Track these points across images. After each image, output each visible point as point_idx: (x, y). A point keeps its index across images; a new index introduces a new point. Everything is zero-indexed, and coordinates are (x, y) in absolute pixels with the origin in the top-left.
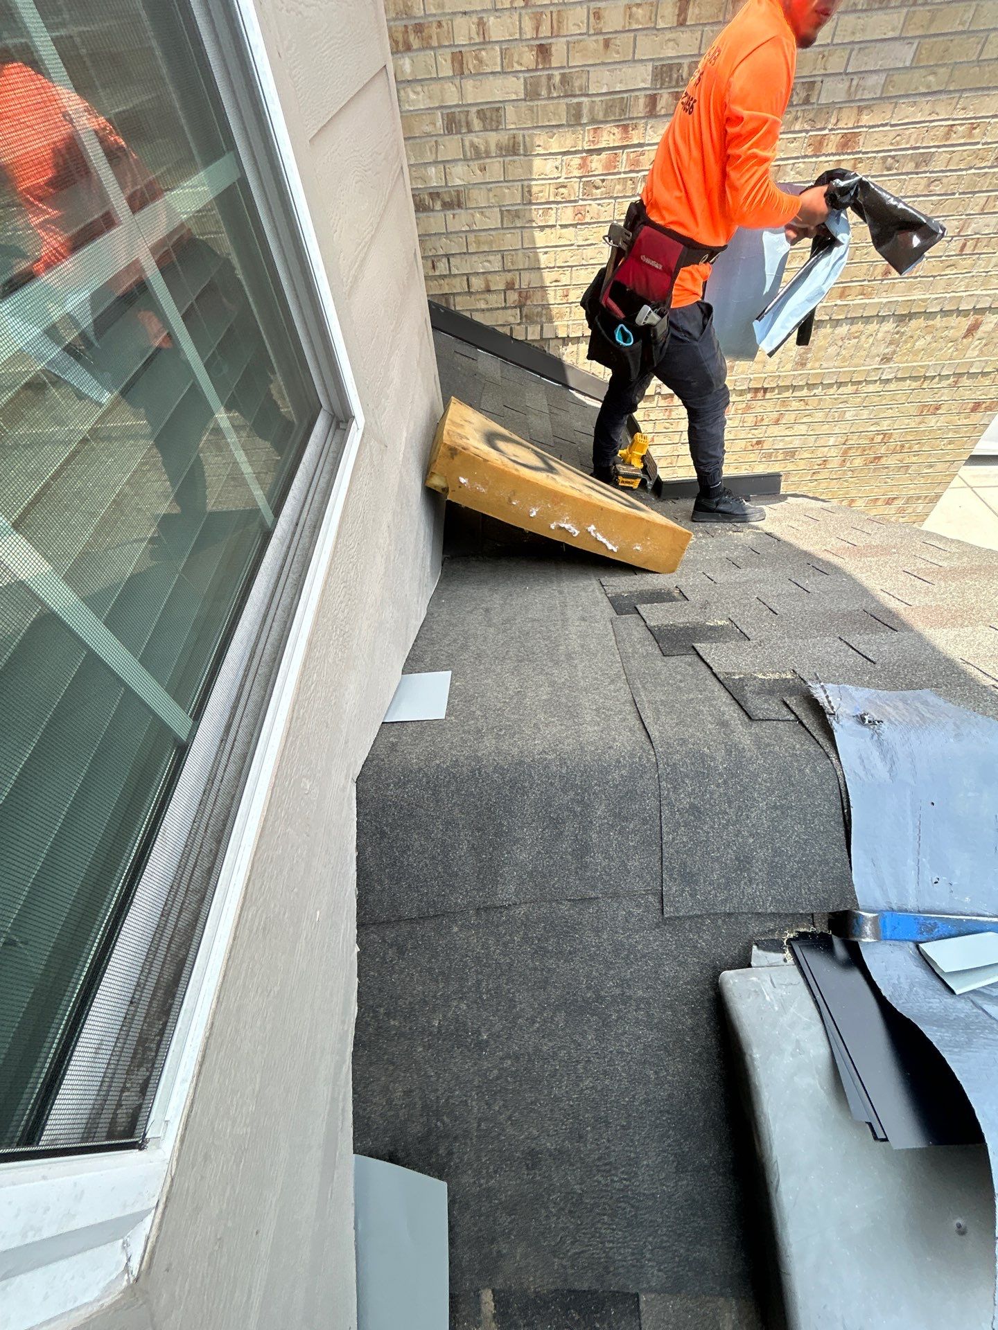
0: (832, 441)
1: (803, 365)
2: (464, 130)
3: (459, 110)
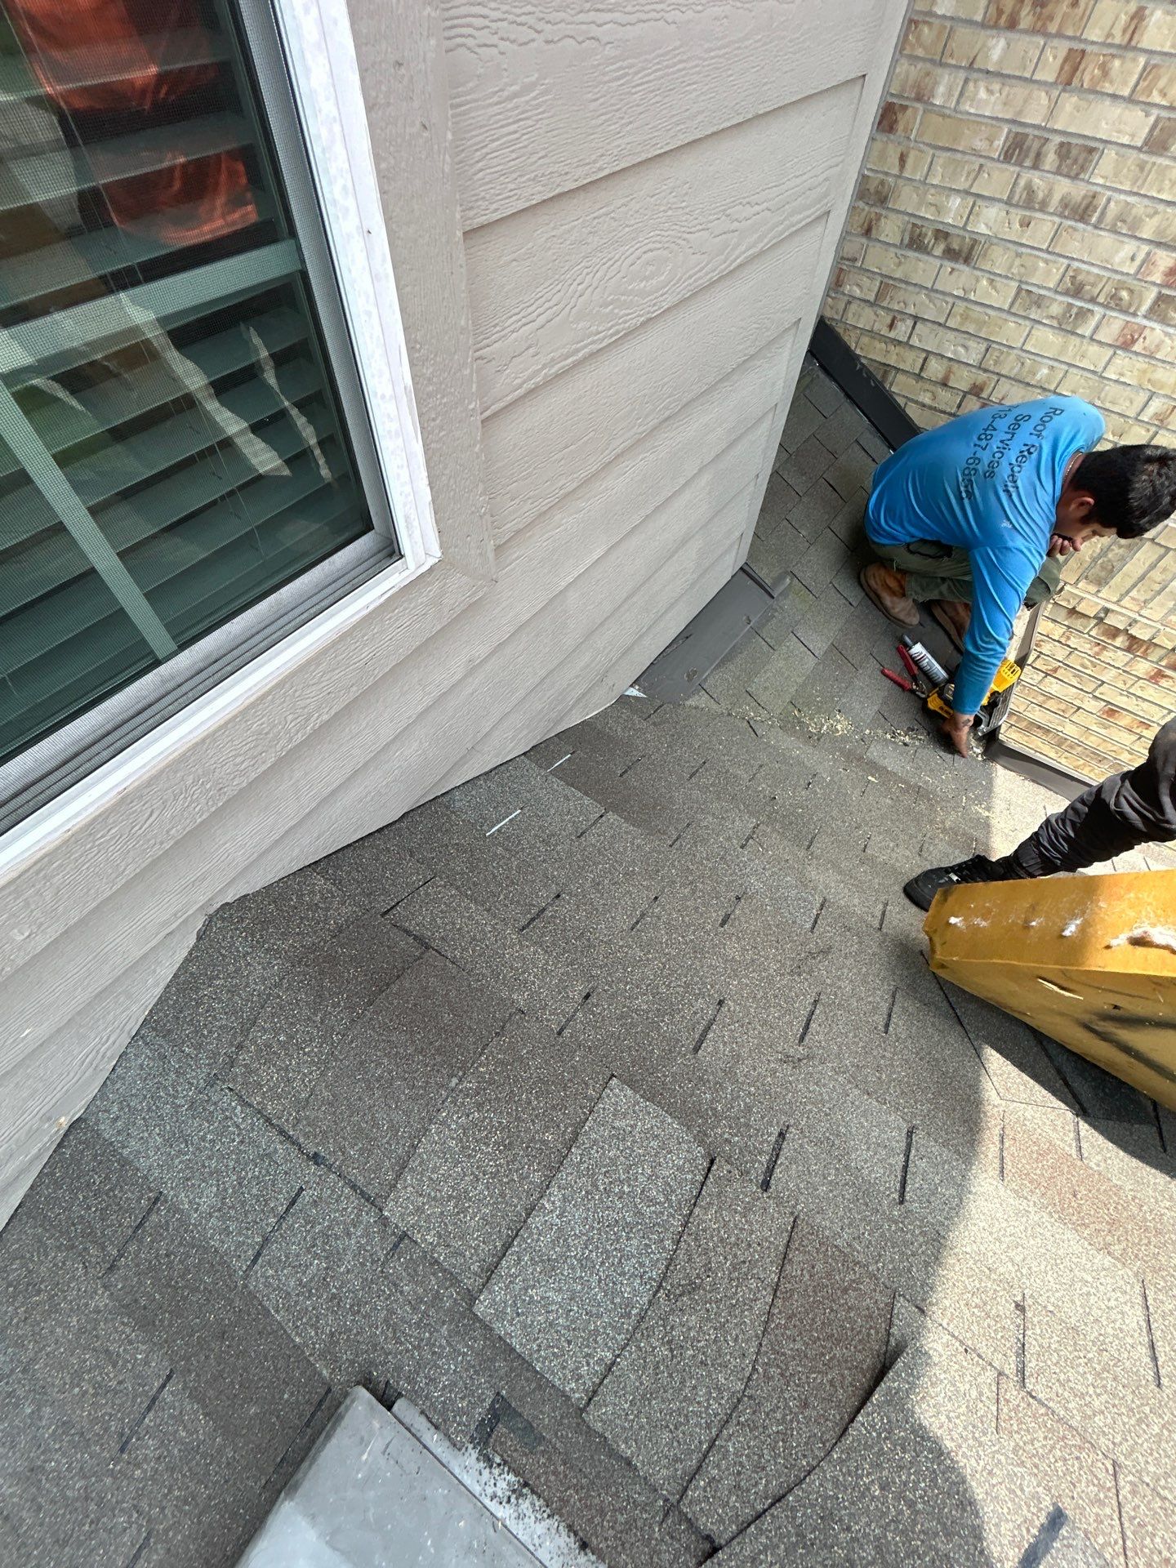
2: (1028, 163)
3: (1036, 133)
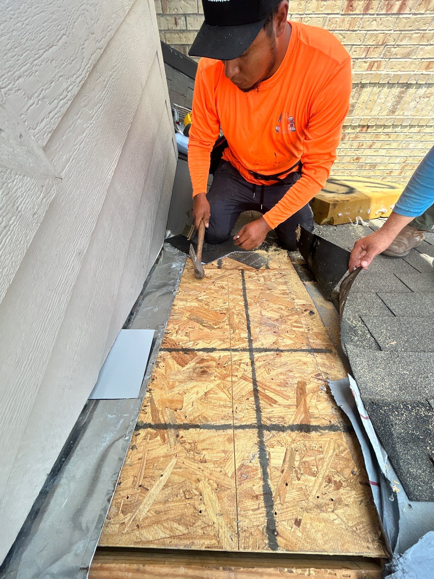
0: (398, 160)
1: (394, 112)
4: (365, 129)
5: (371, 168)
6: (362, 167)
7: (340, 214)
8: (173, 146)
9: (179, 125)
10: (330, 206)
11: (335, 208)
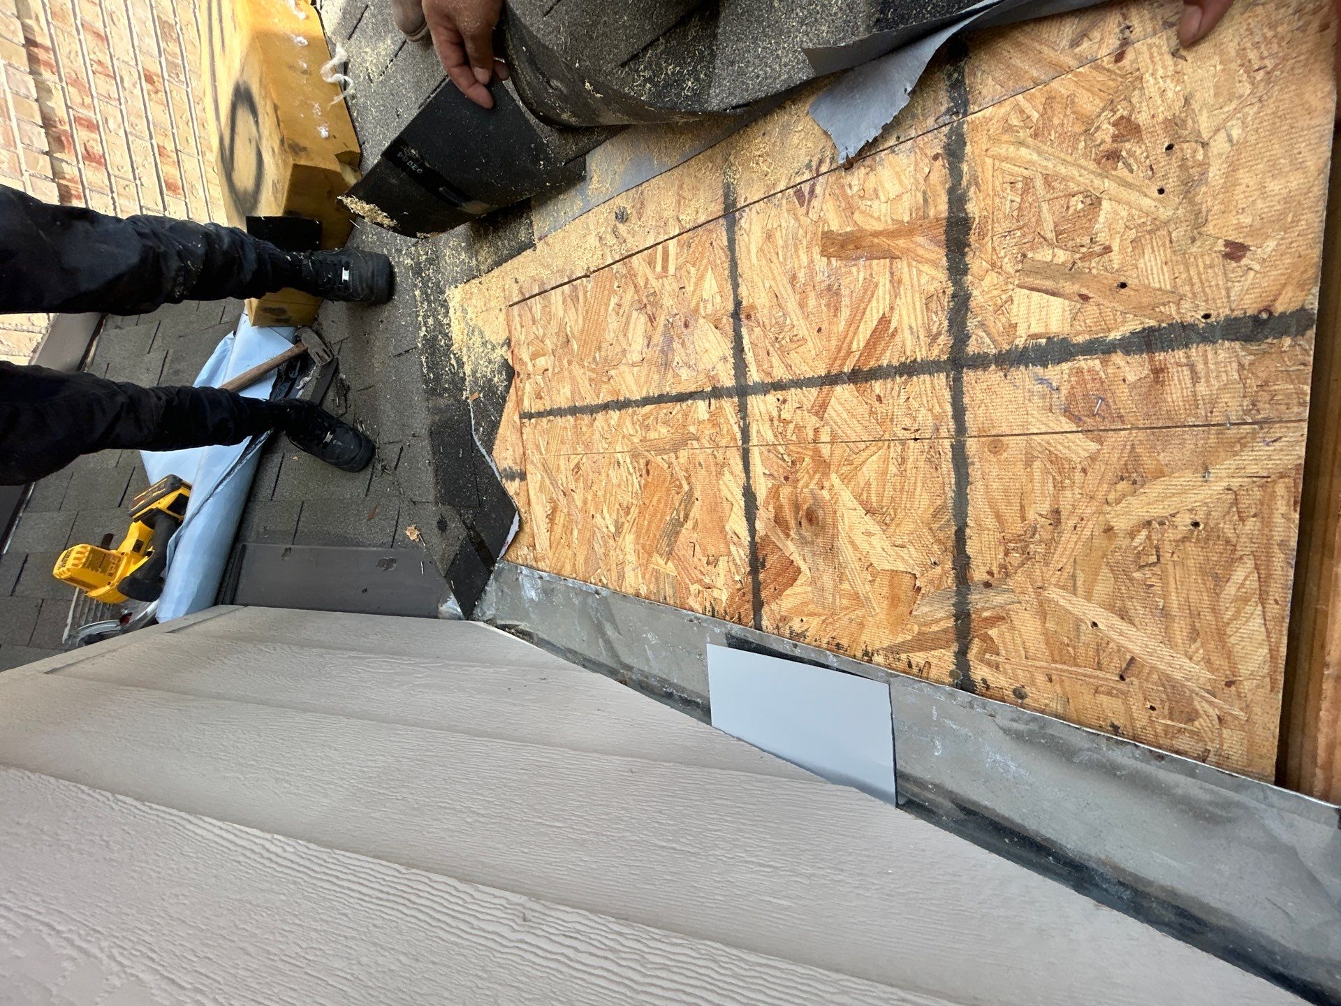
4: (42, 55)
5: (175, 36)
6: (176, 66)
7: (324, 133)
8: (196, 627)
9: (130, 614)
10: (303, 162)
11: (304, 149)
